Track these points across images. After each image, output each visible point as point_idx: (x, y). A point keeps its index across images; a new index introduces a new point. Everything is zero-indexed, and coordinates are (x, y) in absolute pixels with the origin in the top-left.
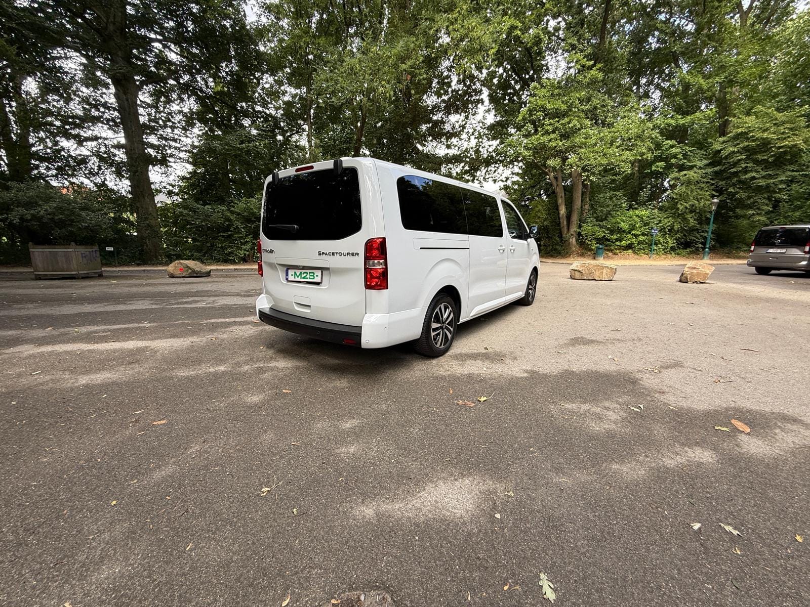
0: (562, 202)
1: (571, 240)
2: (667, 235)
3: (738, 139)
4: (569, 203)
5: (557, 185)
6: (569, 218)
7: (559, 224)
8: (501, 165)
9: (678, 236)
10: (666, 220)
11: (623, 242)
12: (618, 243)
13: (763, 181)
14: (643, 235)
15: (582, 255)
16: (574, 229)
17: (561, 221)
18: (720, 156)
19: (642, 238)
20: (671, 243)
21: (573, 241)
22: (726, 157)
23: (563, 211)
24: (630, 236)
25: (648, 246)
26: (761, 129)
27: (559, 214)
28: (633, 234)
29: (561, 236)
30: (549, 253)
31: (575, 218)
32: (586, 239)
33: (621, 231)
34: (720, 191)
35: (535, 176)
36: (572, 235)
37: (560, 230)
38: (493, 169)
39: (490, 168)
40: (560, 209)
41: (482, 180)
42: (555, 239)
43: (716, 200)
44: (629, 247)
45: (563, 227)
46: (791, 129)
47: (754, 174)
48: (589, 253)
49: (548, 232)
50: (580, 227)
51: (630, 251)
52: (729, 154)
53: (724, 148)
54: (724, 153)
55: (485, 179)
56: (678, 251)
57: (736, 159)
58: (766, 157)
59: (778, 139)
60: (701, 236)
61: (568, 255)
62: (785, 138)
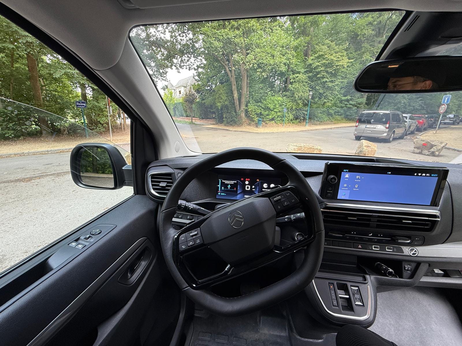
0: (235, 88)
1: (242, 115)
2: (289, 112)
3: (319, 58)
4: (239, 89)
5: (232, 76)
6: (240, 100)
7: (234, 104)
8: (193, 56)
9: (294, 113)
10: (289, 104)
11: (270, 116)
12: (268, 117)
13: (330, 83)
14: (279, 112)
15: (249, 124)
16: (243, 107)
17: (235, 101)
18: (311, 67)
19: (279, 114)
20: (291, 117)
21: (243, 115)
22: (315, 68)
23: (236, 95)
24: (273, 112)
25: (282, 119)
26: (330, 53)
27: (233, 97)
28: (275, 111)
29: (236, 112)
30: (229, 123)
31: (243, 100)
32: (251, 114)
33: (269, 109)
34: (312, 88)
35: (216, 67)
36: (242, 111)
37: (235, 107)
38: (187, 59)
39: (184, 58)
40: (234, 93)
41: (178, 67)
42: (232, 114)
43: (311, 93)
44: (273, 119)
45: (237, 106)
46: (341, 56)
47: (327, 80)
48: (253, 123)
49: (227, 109)
50: (247, 106)
51: (274, 121)
52: (316, 67)
53: (313, 63)
54: (314, 66)
55: (181, 67)
56: (293, 121)
57: (319, 70)
58: (331, 71)
59: (336, 61)
60: (303, 113)
61: (241, 125)
62: (339, 61)
